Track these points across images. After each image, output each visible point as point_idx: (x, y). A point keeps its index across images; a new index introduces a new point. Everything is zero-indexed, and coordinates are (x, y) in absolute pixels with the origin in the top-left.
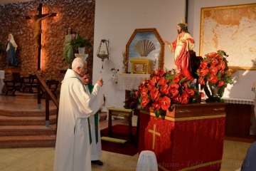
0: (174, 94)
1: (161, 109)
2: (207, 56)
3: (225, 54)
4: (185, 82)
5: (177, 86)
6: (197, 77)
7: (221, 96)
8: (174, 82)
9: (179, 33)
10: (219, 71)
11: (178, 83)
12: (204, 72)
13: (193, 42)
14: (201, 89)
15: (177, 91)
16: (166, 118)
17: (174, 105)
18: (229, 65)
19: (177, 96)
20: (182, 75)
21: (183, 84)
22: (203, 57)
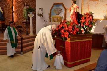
0: (70, 31)
1: (64, 37)
2: (85, 14)
3: (92, 13)
4: (75, 25)
5: (71, 27)
6: (80, 23)
7: (90, 31)
8: (70, 25)
9: (72, 4)
10: (89, 20)
11: (72, 26)
12: (83, 21)
13: (78, 8)
14: (82, 28)
15: (71, 29)
17: (70, 35)
18: (94, 18)
20: (73, 23)
22: (83, 14)
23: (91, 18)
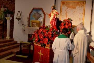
1: (44, 43)
3: (71, 20)
4: (55, 31)
5: (51, 33)
6: (60, 30)
8: (49, 31)
9: (52, 10)
10: (69, 27)
12: (63, 27)
15: (51, 35)
16: (46, 47)
17: (49, 42)
18: (73, 25)
19: (51, 38)
20: (53, 28)
21: (53, 32)
23: (70, 25)
